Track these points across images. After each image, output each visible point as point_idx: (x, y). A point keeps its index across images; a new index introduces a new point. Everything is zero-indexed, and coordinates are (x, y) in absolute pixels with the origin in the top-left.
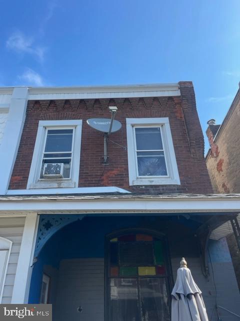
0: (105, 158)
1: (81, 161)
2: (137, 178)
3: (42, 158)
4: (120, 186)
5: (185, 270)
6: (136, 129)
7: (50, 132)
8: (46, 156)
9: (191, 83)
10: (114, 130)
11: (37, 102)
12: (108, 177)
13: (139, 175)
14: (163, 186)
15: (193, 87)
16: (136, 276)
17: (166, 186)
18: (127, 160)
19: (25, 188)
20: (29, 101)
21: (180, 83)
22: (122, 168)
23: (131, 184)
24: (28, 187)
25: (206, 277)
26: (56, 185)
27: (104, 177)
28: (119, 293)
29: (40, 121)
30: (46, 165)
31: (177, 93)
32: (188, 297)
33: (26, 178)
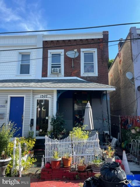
0: (73, 66)
1: (65, 67)
2: (84, 74)
3: (51, 66)
4: (78, 76)
5: (89, 103)
6: (84, 53)
7: (52, 55)
8: (52, 65)
9: (108, 32)
10: (76, 56)
11: (46, 41)
12: (74, 73)
13: (84, 72)
14: (92, 77)
15: (108, 34)
16: (82, 103)
17: (93, 77)
18: (80, 67)
19: (47, 77)
20: (43, 41)
21: (103, 32)
22: (78, 70)
23: (81, 76)
24: (48, 77)
25: (101, 104)
26: (57, 76)
27: (72, 73)
28: (78, 108)
29: (48, 50)
30: (53, 69)
31: (102, 37)
32: (88, 108)
33: (47, 73)
